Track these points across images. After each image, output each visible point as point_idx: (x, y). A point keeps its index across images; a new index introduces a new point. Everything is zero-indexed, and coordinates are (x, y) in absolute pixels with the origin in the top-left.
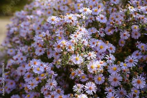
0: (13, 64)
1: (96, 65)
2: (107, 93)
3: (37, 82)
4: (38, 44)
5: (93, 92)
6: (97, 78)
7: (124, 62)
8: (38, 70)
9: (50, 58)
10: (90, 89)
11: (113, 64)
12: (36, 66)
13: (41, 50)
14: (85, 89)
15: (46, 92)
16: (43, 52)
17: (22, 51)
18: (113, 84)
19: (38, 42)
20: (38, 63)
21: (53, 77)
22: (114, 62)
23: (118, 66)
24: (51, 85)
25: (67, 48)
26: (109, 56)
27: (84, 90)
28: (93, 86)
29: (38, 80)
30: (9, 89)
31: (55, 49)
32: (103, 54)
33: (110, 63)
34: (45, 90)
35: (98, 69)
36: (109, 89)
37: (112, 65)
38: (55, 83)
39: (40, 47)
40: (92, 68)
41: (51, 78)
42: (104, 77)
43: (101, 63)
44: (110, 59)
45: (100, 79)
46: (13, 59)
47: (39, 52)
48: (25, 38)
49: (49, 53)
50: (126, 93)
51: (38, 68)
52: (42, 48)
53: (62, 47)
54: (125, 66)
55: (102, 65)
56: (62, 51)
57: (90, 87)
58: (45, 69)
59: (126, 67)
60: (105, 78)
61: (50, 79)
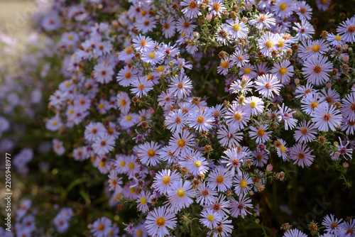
0: (84, 58)
1: (276, 41)
2: (302, 97)
3: (151, 83)
4: (138, 10)
5: (273, 92)
6: (278, 70)
7: (336, 34)
8: (152, 58)
9: (170, 37)
10: (267, 87)
11: (310, 42)
12: (145, 49)
13: (147, 20)
14: (256, 87)
15: (171, 103)
16: (152, 26)
17: (100, 31)
18: (313, 79)
19: (140, 6)
20: (150, 44)
21: (182, 71)
22: (311, 37)
23: (324, 40)
24: (180, 87)
25: (210, 9)
26: (301, 25)
27: (254, 89)
28: (274, 81)
29: (152, 78)
30: (79, 115)
31: (185, 11)
32: (286, 24)
33: (304, 39)
34: (168, 99)
35: (280, 48)
36: (305, 90)
37: (307, 43)
38: (187, 84)
39: (144, 15)
40: (267, 46)
41: (178, 72)
42: (292, 67)
43: (285, 38)
44: (303, 31)
45: (283, 70)
46: (82, 49)
47: (143, 25)
48: (100, 6)
49: (167, 27)
50: (339, 100)
51: (151, 54)
52: (150, 17)
53: (201, 5)
54: (338, 40)
55: (287, 41)
56: (200, 14)
57: (266, 83)
58: (167, 52)
59: (340, 42)
60: (294, 69)
61: (176, 75)
